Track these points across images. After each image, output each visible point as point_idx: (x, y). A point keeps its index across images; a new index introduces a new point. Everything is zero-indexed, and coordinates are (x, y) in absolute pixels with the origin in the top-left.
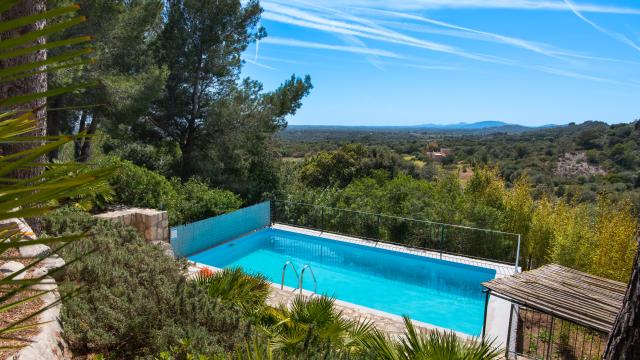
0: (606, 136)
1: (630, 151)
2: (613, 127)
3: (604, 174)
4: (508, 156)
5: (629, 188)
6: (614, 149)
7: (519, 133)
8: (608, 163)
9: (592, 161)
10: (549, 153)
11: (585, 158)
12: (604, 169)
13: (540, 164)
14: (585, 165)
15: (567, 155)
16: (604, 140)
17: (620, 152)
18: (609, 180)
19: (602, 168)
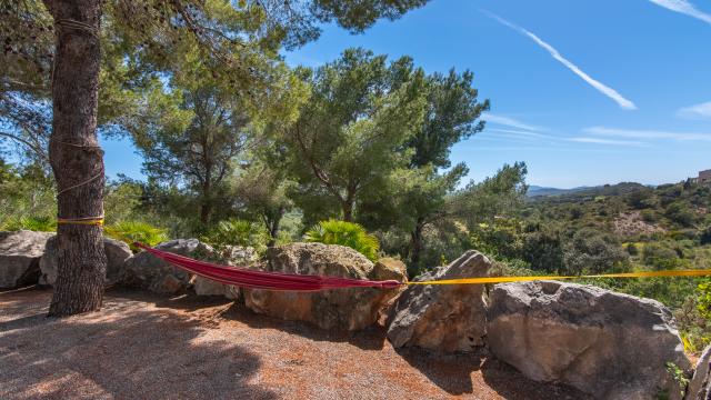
0: (655, 197)
1: (685, 209)
2: (659, 187)
3: (664, 231)
4: (564, 217)
5: (696, 245)
6: (668, 208)
7: (558, 195)
8: (664, 221)
9: (648, 220)
10: (603, 214)
11: (641, 217)
12: (663, 227)
13: (597, 223)
14: (642, 224)
15: (622, 215)
16: (654, 199)
17: (676, 210)
18: (672, 236)
19: (660, 226)
